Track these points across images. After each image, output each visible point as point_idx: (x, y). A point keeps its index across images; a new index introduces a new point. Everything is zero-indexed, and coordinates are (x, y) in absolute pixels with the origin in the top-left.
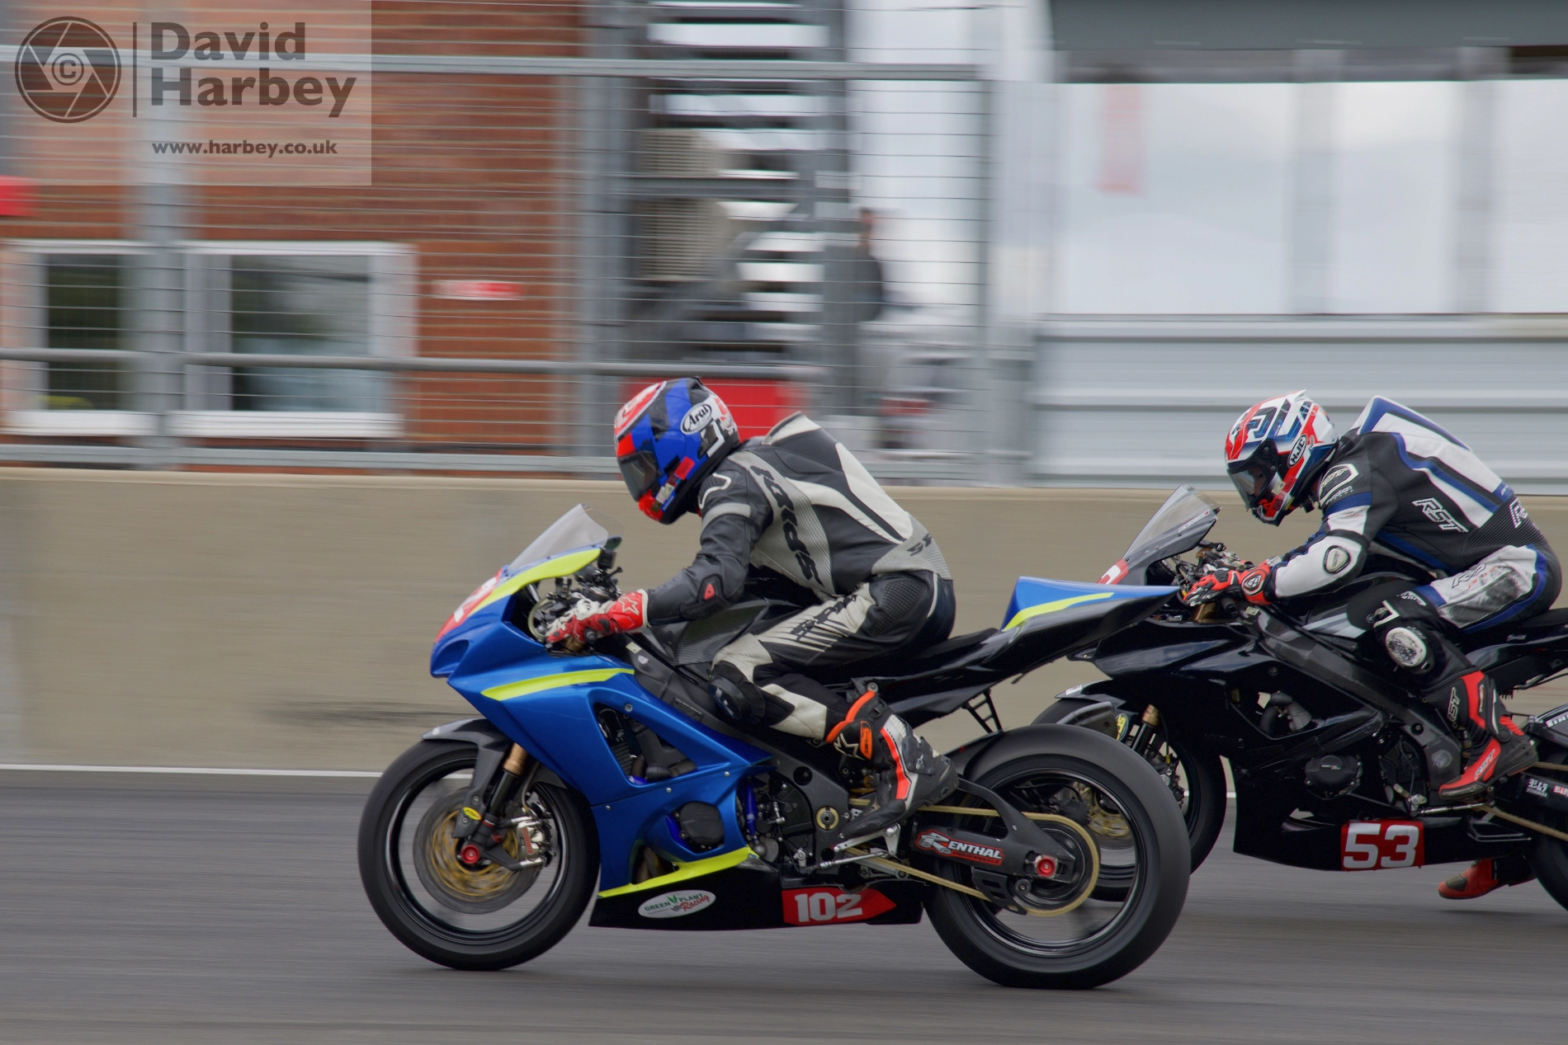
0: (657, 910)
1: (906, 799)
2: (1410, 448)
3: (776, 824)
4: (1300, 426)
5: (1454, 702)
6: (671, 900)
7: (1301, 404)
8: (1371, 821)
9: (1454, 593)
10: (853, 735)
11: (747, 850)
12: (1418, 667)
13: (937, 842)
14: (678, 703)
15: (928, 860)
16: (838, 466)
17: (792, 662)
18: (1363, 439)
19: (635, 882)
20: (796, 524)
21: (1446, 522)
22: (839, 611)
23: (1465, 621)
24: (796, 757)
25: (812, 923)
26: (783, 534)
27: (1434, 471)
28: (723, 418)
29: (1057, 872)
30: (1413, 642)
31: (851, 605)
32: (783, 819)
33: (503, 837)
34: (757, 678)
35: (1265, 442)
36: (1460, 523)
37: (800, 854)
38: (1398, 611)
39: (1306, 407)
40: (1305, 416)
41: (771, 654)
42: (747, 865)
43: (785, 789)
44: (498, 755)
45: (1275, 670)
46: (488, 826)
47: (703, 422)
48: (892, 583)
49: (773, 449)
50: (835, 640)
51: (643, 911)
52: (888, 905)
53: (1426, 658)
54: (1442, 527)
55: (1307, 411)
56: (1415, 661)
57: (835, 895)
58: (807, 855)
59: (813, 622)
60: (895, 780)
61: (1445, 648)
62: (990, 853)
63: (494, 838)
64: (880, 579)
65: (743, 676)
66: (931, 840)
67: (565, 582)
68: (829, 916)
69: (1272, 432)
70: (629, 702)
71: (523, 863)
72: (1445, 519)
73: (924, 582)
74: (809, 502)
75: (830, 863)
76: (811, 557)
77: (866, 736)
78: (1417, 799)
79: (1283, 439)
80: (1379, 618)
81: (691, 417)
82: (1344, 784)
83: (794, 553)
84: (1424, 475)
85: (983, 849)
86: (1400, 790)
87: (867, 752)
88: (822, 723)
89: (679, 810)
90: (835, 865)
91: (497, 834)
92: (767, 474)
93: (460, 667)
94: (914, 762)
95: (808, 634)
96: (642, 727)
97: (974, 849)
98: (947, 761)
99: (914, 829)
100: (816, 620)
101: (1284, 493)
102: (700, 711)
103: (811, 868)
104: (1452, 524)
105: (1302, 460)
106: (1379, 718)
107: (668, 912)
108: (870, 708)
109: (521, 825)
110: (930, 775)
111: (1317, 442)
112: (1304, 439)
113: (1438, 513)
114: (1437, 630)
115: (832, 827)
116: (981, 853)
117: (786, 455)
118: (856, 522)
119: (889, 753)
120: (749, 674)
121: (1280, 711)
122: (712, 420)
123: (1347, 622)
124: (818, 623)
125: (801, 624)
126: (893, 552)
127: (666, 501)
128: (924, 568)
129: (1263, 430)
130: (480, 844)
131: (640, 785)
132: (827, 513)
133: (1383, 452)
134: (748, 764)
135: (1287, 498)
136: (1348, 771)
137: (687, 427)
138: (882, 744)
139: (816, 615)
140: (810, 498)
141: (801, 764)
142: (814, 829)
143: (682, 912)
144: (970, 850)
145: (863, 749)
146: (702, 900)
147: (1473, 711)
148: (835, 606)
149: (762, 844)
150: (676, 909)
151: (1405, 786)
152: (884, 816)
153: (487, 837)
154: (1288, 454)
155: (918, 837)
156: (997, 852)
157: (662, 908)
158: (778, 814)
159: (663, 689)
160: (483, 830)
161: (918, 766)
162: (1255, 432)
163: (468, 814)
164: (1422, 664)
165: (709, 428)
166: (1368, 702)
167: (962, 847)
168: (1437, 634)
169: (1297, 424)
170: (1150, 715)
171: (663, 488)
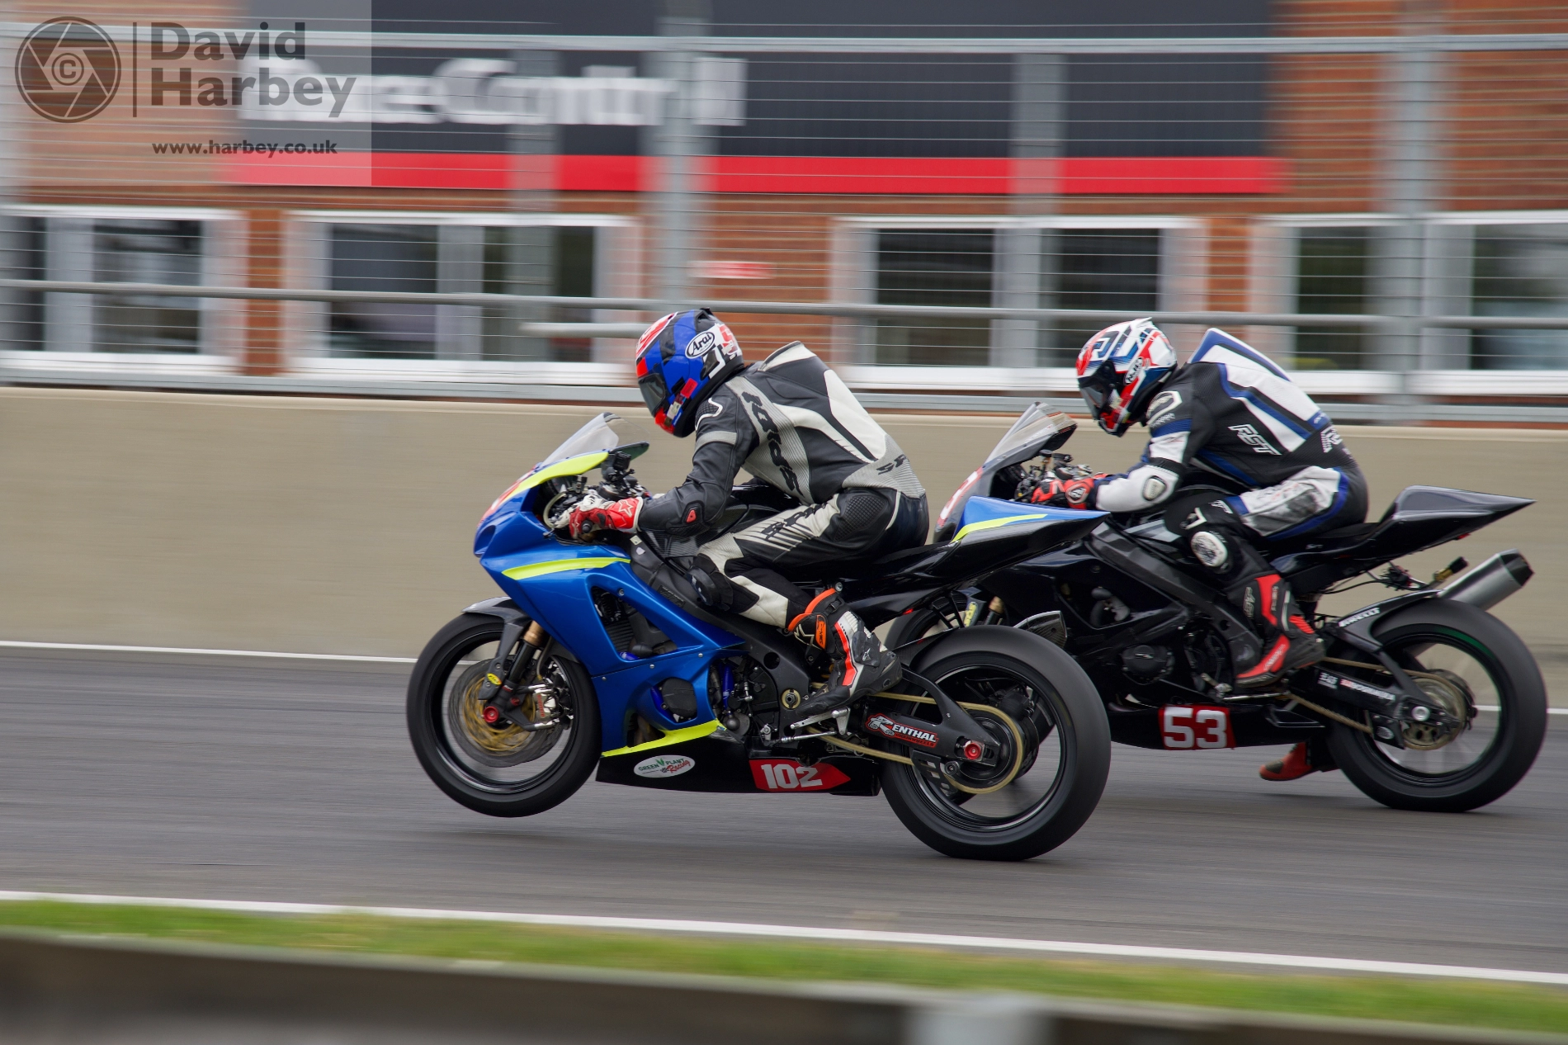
0: (648, 770)
1: (851, 686)
2: (1231, 378)
3: (745, 702)
4: (1137, 349)
5: (1249, 600)
6: (658, 762)
7: (1142, 330)
8: (1183, 705)
9: (1259, 503)
10: (810, 627)
11: (716, 723)
12: (1218, 568)
13: (884, 724)
14: (665, 591)
15: (877, 740)
16: (825, 392)
17: (760, 557)
18: (1193, 366)
19: (631, 745)
20: (780, 443)
21: (1260, 446)
22: (808, 516)
23: (1267, 530)
24: (768, 644)
25: (780, 790)
26: (769, 450)
27: (1251, 399)
28: (725, 345)
29: (985, 757)
30: (1214, 545)
31: (819, 512)
32: (751, 697)
33: (522, 701)
34: (727, 569)
35: (1106, 361)
36: (1274, 447)
37: (766, 729)
38: (1206, 518)
39: (1146, 333)
40: (1143, 341)
41: (743, 550)
42: (717, 736)
43: (756, 671)
44: (519, 628)
45: (1097, 568)
46: (507, 691)
47: (705, 347)
48: (857, 496)
49: (766, 377)
50: (800, 542)
51: (638, 770)
52: (844, 779)
53: (1227, 560)
54: (1257, 450)
55: (1146, 336)
56: (1215, 562)
57: (795, 767)
58: (772, 730)
59: (783, 524)
60: (844, 669)
61: (1243, 552)
62: (926, 736)
63: (512, 701)
64: (849, 492)
65: (715, 567)
66: (878, 723)
67: (579, 480)
68: (794, 785)
69: (1113, 353)
70: (621, 587)
71: (537, 725)
72: (1260, 443)
73: (886, 498)
74: (792, 425)
75: (790, 738)
76: (794, 471)
77: (821, 628)
78: (1222, 687)
79: (1122, 360)
80: (1190, 522)
81: (695, 344)
82: (1155, 672)
83: (779, 467)
84: (1242, 404)
85: (921, 733)
86: (1206, 677)
87: (822, 642)
88: (784, 613)
89: (661, 684)
90: (794, 741)
91: (516, 698)
92: (756, 400)
93: (488, 551)
94: (862, 654)
95: (777, 535)
96: (633, 609)
97: (913, 732)
98: (893, 656)
99: (865, 712)
100: (786, 523)
101: (1121, 407)
102: (683, 598)
103: (774, 742)
104: (1267, 448)
105: (1137, 380)
106: (1185, 613)
107: (657, 773)
108: (827, 603)
109: (537, 691)
110: (875, 667)
111: (1152, 365)
112: (1140, 361)
113: (1252, 438)
114: (1239, 535)
115: (794, 707)
116: (918, 737)
117: (775, 383)
118: (834, 443)
119: (841, 645)
120: (721, 566)
121: (1106, 604)
122: (714, 346)
123: (1164, 528)
124: (787, 525)
125: (772, 525)
126: (863, 470)
127: (675, 417)
128: (888, 486)
129: (1106, 350)
130: (500, 706)
131: (632, 660)
132: (807, 434)
133: (1207, 380)
134: (719, 647)
135: (1124, 412)
136: (1159, 660)
137: (691, 352)
138: (835, 636)
139: (786, 518)
140: (793, 421)
141: (771, 650)
142: (778, 708)
143: (669, 774)
144: (910, 733)
145: (818, 640)
146: (684, 764)
147: (1266, 609)
148: (806, 511)
149: (735, 718)
150: (664, 770)
151: (1212, 675)
152: (830, 699)
153: (507, 700)
154: (1124, 374)
155: (868, 720)
156: (932, 736)
157: (652, 770)
158: (747, 692)
159: (653, 577)
160: (502, 694)
161: (864, 658)
162: (1099, 353)
163: (490, 679)
164: (1222, 565)
165: (711, 353)
166: (1177, 599)
167: (903, 730)
168: (1237, 539)
169: (1135, 348)
170: (995, 604)
171: (672, 406)
